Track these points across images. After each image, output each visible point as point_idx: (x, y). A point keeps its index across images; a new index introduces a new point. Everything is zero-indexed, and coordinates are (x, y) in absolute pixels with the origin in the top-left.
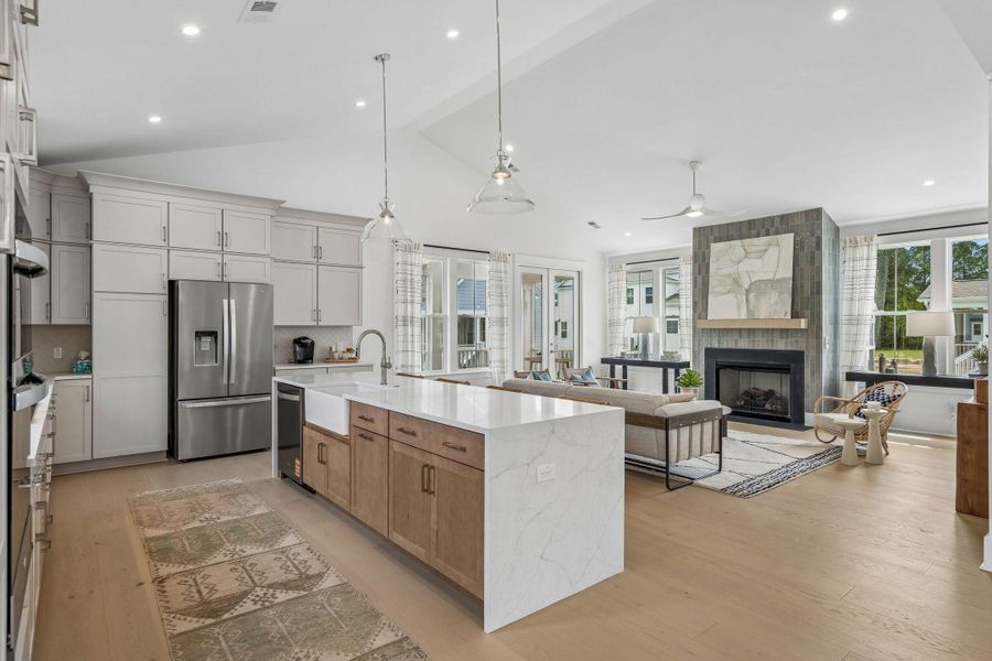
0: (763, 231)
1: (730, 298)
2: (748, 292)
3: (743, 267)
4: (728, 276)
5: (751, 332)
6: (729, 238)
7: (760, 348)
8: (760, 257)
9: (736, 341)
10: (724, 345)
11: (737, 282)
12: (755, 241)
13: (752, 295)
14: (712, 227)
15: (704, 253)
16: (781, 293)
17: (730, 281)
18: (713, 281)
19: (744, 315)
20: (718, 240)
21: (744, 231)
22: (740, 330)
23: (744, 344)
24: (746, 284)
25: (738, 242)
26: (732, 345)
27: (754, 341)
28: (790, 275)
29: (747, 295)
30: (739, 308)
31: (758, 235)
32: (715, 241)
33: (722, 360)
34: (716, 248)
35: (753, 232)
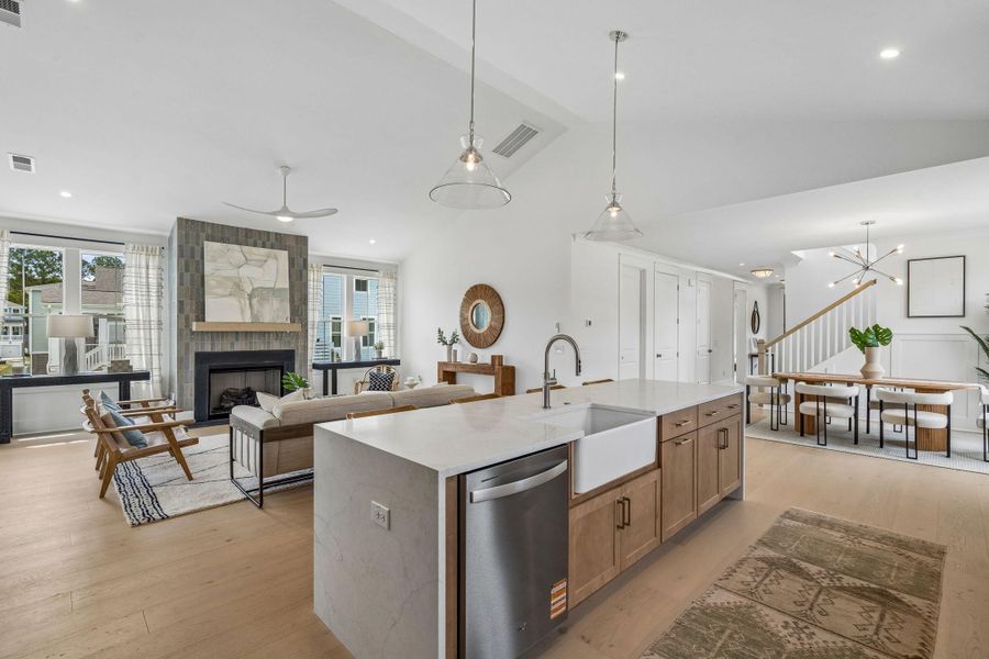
0: (260, 242)
1: (233, 301)
2: (250, 297)
3: (245, 272)
4: (228, 279)
5: (247, 334)
6: (223, 240)
7: (258, 349)
8: (260, 266)
9: (233, 344)
10: (218, 349)
11: (238, 286)
12: (254, 249)
13: (255, 301)
14: (203, 223)
15: (193, 249)
16: (282, 301)
17: (231, 284)
18: (209, 282)
19: (248, 319)
20: (212, 239)
21: (241, 237)
22: (237, 333)
23: (240, 346)
24: (249, 290)
25: (237, 247)
26: (228, 349)
27: (251, 343)
28: (287, 286)
29: (250, 300)
30: (242, 312)
31: (255, 245)
32: (208, 240)
33: (215, 364)
34: (211, 247)
35: (251, 241)
